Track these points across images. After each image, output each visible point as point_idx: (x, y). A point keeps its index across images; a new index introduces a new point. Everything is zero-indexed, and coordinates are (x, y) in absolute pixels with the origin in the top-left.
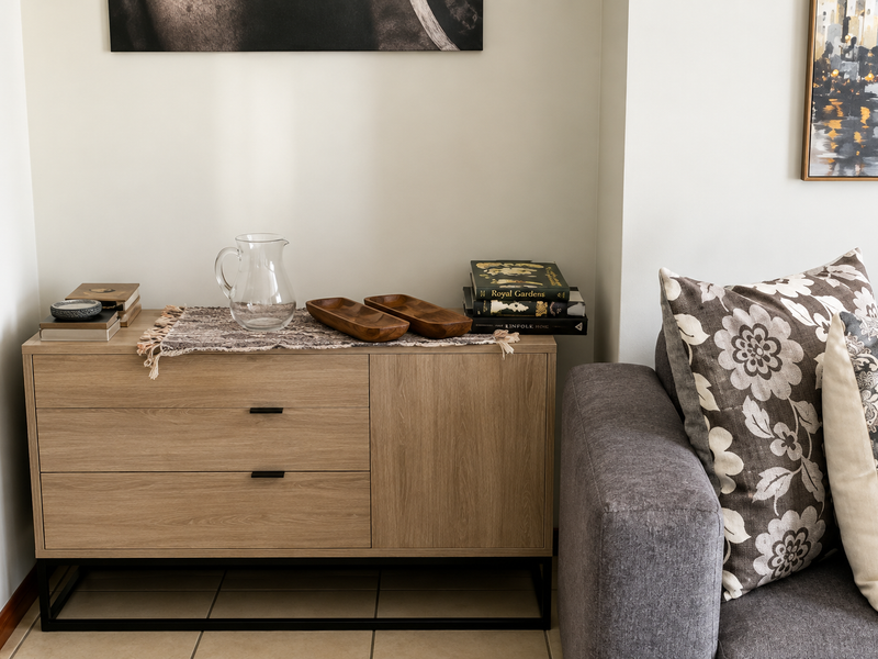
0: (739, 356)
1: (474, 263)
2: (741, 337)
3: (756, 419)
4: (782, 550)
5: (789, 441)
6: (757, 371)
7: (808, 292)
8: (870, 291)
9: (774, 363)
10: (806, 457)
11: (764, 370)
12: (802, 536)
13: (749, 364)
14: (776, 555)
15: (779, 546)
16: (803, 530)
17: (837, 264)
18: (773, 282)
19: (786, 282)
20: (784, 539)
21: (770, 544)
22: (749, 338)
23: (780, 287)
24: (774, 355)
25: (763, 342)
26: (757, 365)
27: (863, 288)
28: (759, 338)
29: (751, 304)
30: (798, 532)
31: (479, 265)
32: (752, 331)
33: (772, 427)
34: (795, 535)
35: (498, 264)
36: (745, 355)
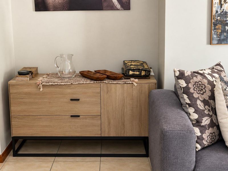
0: (195, 89)
1: (124, 61)
2: (195, 84)
3: (200, 105)
4: (209, 138)
5: (209, 110)
6: (200, 93)
7: (210, 73)
8: (225, 72)
9: (204, 91)
10: (213, 114)
11: (202, 92)
12: (214, 134)
13: (198, 91)
14: (208, 139)
15: (209, 137)
16: (214, 132)
17: (216, 66)
18: (202, 70)
19: (205, 70)
20: (210, 135)
21: (206, 136)
22: (197, 85)
23: (204, 71)
24: (204, 89)
25: (201, 85)
26: (200, 91)
27: (223, 72)
28: (200, 84)
29: (198, 76)
30: (213, 133)
31: (125, 62)
32: (198, 83)
33: (204, 107)
34: (212, 134)
35: (131, 61)
36: (196, 89)
